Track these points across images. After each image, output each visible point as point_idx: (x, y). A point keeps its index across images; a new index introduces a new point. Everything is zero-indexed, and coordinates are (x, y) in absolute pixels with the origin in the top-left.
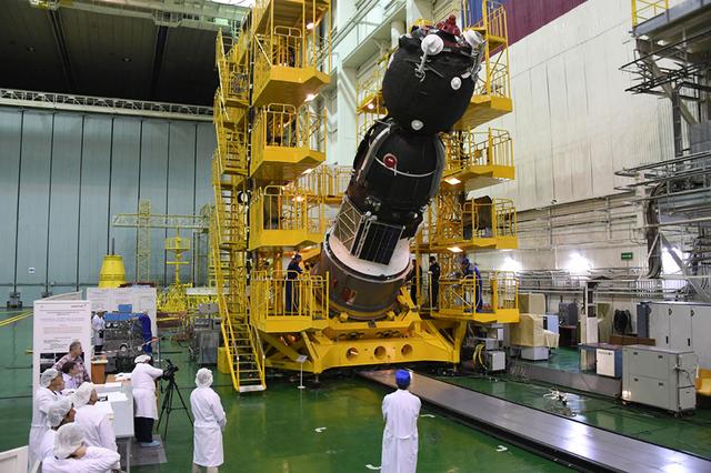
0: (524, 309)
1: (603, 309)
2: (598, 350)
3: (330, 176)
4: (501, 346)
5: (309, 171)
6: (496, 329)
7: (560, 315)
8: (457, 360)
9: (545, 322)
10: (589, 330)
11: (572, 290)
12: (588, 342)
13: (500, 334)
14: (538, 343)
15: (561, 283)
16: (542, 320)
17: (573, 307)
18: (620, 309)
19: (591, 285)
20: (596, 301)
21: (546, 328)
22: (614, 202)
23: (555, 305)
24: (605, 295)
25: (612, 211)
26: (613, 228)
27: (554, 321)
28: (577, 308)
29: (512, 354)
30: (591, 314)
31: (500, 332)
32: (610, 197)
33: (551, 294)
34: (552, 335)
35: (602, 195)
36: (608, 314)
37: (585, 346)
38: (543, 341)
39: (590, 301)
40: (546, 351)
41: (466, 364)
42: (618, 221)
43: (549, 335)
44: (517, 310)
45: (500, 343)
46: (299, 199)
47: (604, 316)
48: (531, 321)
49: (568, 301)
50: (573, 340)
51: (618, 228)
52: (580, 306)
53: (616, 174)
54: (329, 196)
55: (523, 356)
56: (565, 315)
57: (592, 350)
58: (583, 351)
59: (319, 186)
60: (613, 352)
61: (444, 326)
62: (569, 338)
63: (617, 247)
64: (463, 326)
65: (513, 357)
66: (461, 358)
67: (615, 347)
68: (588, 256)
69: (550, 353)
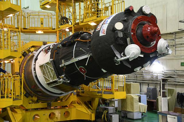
0: (128, 91)
1: (171, 92)
2: (168, 116)
3: (25, 17)
4: (116, 111)
5: (11, 15)
6: (114, 102)
7: (147, 94)
8: (93, 119)
9: (140, 98)
10: (163, 104)
11: (154, 81)
12: (163, 110)
13: (116, 104)
14: (136, 110)
15: (148, 77)
16: (138, 97)
17: (155, 90)
18: (180, 92)
19: (164, 80)
20: (167, 87)
21: (140, 101)
22: (178, 36)
23: (145, 88)
24: (172, 84)
25: (177, 40)
26: (177, 49)
27: (144, 98)
28: (156, 91)
29: (122, 115)
30: (164, 96)
31: (116, 103)
32: (176, 33)
33: (143, 83)
34: (144, 105)
35: (172, 32)
36: (173, 95)
37: (161, 113)
38: (139, 109)
39: (163, 89)
40: (140, 114)
41: (98, 120)
42: (179, 46)
43: (142, 106)
44: (125, 92)
45: (116, 108)
46: (5, 29)
47: (171, 96)
48: (132, 98)
49: (152, 87)
50: (155, 108)
51: (179, 49)
52: (158, 89)
53: (180, 21)
54: (24, 29)
55: (128, 116)
56: (151, 94)
57: (164, 115)
58: (160, 116)
59: (18, 22)
60: (176, 117)
61: (87, 100)
62: (152, 107)
63: (179, 59)
64: (97, 100)
65: (122, 117)
66: (96, 117)
67: (177, 114)
68: (163, 63)
69: (142, 115)
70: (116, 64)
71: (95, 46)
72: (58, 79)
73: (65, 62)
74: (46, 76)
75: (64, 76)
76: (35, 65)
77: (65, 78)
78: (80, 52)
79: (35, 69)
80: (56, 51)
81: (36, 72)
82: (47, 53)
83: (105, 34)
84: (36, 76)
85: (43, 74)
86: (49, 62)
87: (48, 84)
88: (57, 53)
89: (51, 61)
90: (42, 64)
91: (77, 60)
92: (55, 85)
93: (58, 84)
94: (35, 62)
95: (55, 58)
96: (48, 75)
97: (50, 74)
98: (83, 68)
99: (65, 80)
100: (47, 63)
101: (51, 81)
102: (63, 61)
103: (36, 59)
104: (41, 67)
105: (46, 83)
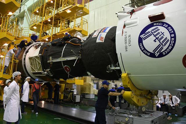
40: (94, 96)
70: (107, 71)
71: (89, 51)
72: (43, 72)
73: (52, 59)
74: (33, 67)
75: (49, 70)
76: (25, 56)
77: (49, 72)
78: (69, 53)
79: (25, 59)
80: (45, 48)
81: (25, 62)
82: (37, 48)
83: (103, 42)
84: (25, 65)
85: (31, 65)
86: (38, 56)
87: (33, 73)
88: (46, 50)
89: (40, 56)
90: (31, 57)
91: (66, 60)
92: (39, 75)
93: (42, 75)
94: (26, 54)
95: (43, 54)
96: (35, 66)
97: (37, 66)
98: (69, 67)
99: (49, 73)
100: (36, 57)
101: (37, 72)
102: (51, 58)
103: (27, 52)
104: (30, 58)
105: (32, 72)
